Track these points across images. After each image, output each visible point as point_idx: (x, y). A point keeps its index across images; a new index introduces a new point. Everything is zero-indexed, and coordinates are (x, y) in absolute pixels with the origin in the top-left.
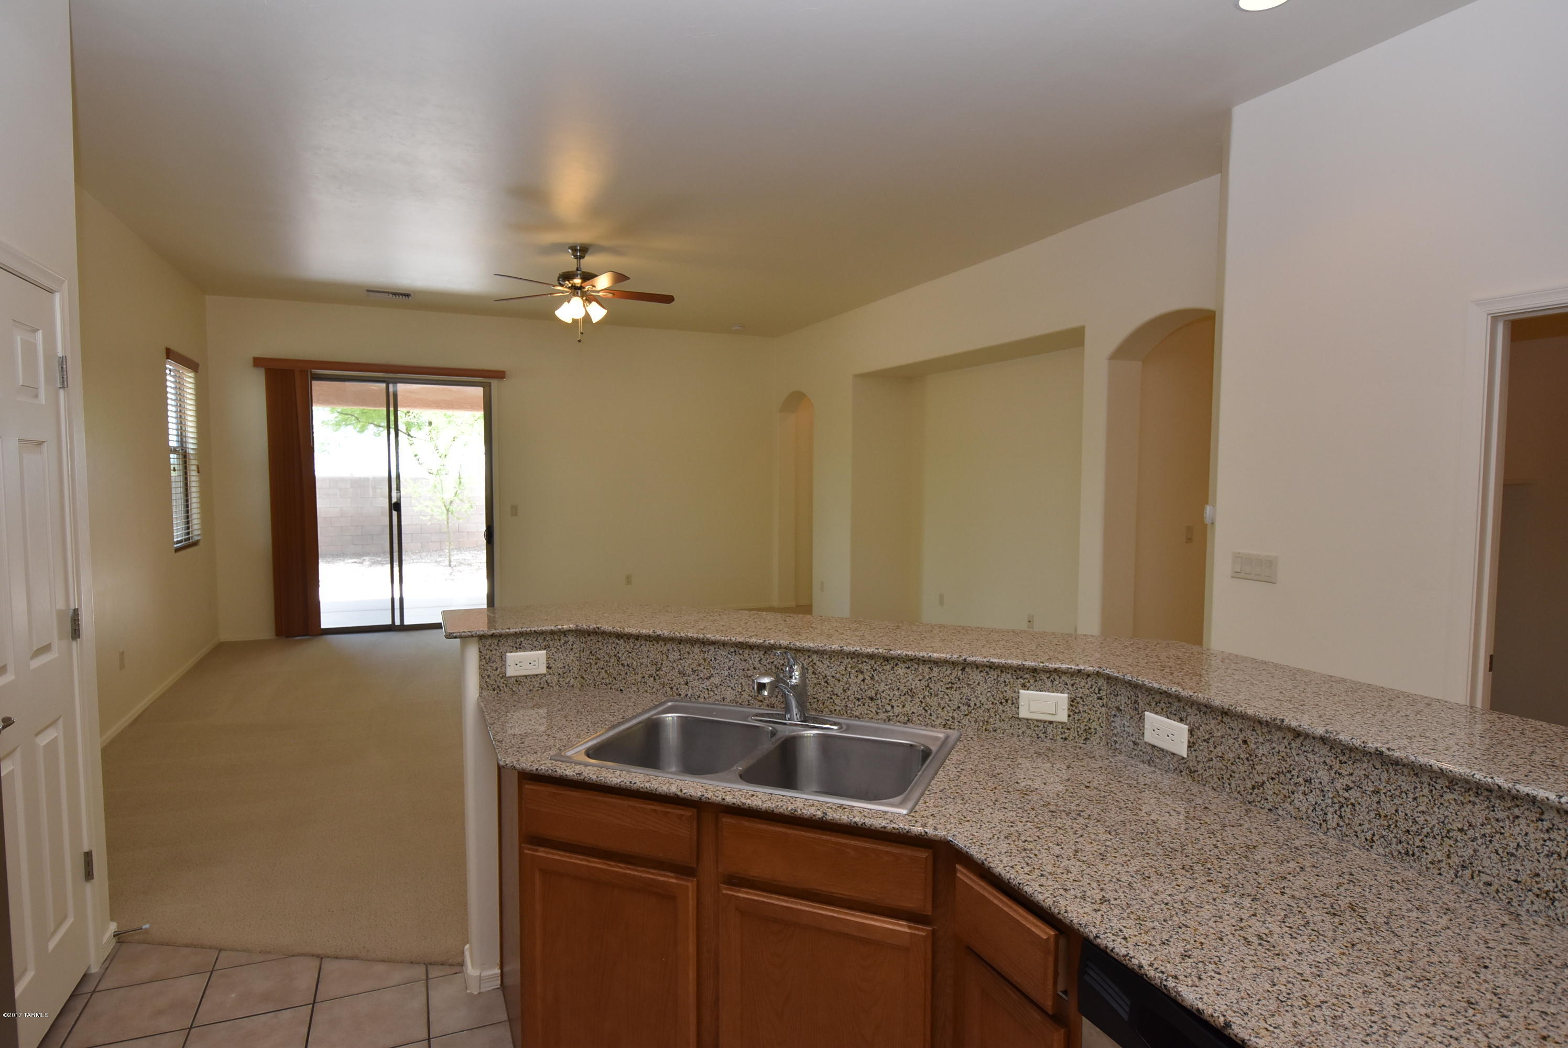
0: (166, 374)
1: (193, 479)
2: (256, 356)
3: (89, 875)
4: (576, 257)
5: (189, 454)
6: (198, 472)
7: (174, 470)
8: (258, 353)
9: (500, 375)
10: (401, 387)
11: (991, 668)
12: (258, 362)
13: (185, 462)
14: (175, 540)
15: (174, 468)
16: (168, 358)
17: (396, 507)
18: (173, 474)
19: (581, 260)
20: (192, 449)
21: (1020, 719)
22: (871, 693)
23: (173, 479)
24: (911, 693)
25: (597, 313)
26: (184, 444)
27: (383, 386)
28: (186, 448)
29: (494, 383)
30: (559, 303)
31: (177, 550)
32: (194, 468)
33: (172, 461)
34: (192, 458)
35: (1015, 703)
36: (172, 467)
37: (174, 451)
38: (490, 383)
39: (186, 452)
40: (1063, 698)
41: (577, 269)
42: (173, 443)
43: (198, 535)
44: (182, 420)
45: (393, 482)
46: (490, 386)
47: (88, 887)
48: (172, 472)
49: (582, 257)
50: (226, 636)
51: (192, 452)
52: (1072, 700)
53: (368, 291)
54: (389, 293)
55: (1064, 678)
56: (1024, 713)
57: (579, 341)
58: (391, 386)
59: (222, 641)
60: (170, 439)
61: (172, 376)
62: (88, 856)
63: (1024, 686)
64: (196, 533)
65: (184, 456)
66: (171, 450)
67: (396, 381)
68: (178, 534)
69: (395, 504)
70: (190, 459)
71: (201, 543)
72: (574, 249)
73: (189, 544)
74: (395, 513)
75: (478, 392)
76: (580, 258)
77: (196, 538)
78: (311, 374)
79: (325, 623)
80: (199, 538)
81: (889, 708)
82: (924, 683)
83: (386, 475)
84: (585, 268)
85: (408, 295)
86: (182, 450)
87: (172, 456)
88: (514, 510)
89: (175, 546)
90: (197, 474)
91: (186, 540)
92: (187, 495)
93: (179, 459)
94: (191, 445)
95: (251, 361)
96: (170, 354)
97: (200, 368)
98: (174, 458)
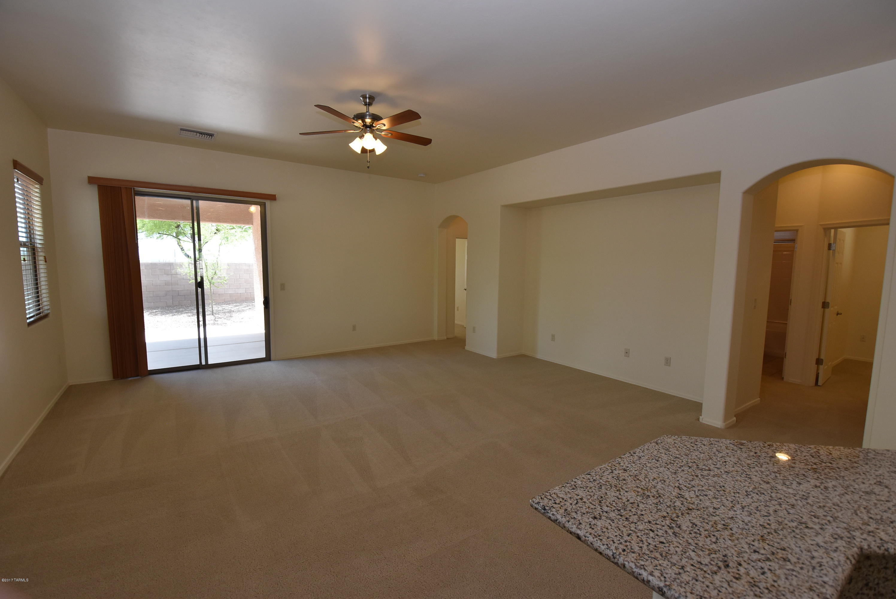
0: (14, 182)
1: (41, 267)
4: (366, 103)
5: (37, 247)
6: (46, 262)
8: (92, 174)
9: (273, 198)
10: (202, 203)
12: (93, 181)
13: (34, 254)
14: (28, 316)
15: (24, 259)
16: (14, 169)
17: (200, 285)
20: (40, 244)
23: (24, 268)
25: (380, 147)
26: (33, 241)
27: (188, 202)
28: (34, 242)
29: (268, 203)
30: (353, 137)
31: (30, 324)
32: (42, 258)
33: (22, 253)
34: (40, 250)
36: (22, 258)
37: (24, 245)
38: (265, 203)
39: (34, 246)
41: (367, 112)
42: (22, 237)
43: (48, 309)
44: (30, 221)
46: (265, 204)
48: (22, 262)
49: (370, 104)
50: (72, 381)
51: (39, 246)
53: (181, 130)
54: (197, 132)
58: (194, 202)
59: (71, 384)
60: (19, 235)
61: (19, 184)
65: (33, 250)
66: (21, 245)
67: (198, 199)
68: (31, 312)
69: (199, 283)
70: (38, 252)
71: (50, 315)
72: (364, 97)
73: (40, 317)
74: (199, 290)
76: (369, 105)
77: (46, 312)
78: (135, 191)
79: (151, 366)
80: (49, 312)
85: (211, 135)
86: (31, 244)
87: (21, 249)
88: (283, 287)
89: (28, 321)
90: (45, 263)
91: (37, 315)
93: (29, 251)
94: (39, 240)
95: (87, 179)
96: (16, 165)
97: (44, 183)
98: (23, 251)
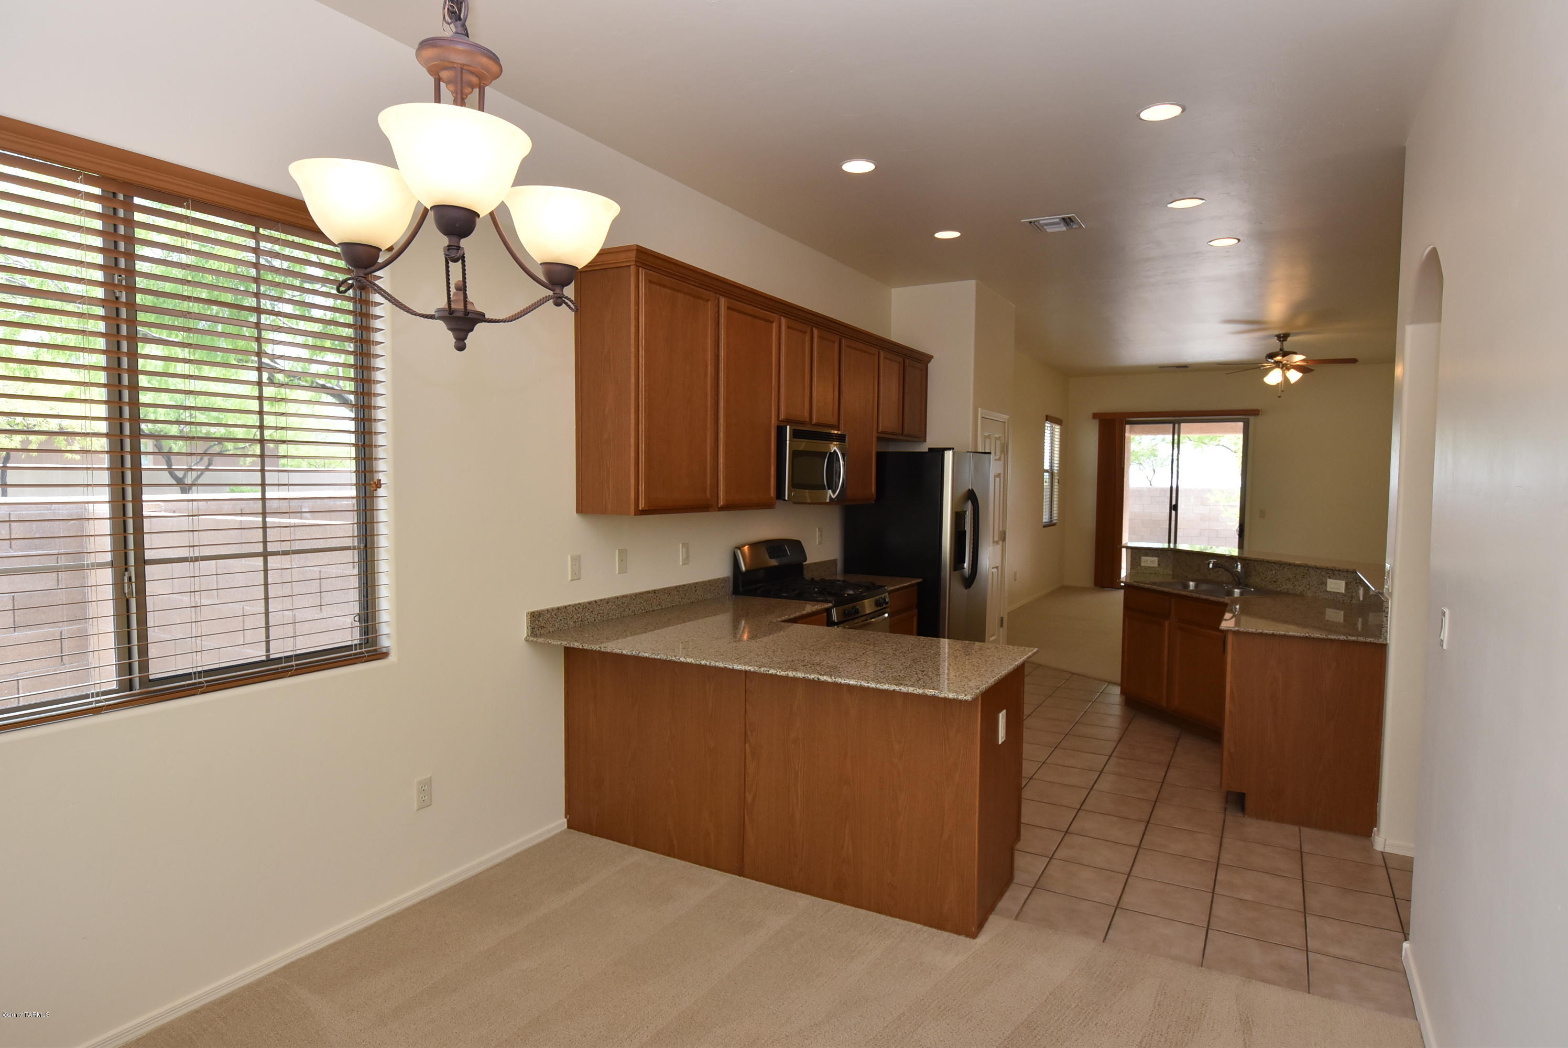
0: (1045, 429)
1: (1056, 487)
2: (1094, 412)
3: (1002, 626)
4: (1280, 341)
7: (1046, 482)
8: (1095, 411)
9: (1255, 413)
10: (1184, 426)
11: (1318, 569)
12: (1095, 416)
13: (1052, 477)
14: (1044, 521)
16: (1047, 420)
17: (1174, 508)
18: (1045, 484)
19: (1284, 342)
21: (1327, 591)
22: (1275, 579)
23: (1045, 487)
24: (1289, 579)
25: (1294, 376)
26: (1052, 467)
27: (1170, 425)
28: (1053, 469)
29: (1251, 418)
30: (1267, 371)
31: (1044, 527)
32: (1056, 481)
33: (1045, 477)
34: (1056, 475)
35: (1326, 584)
36: (1045, 480)
37: (1047, 471)
38: (1249, 418)
39: (1053, 472)
40: (1343, 583)
41: (1281, 350)
42: (1047, 466)
43: (1056, 520)
44: (1052, 454)
45: (1174, 493)
46: (1249, 420)
47: (1001, 629)
49: (1284, 340)
51: (1056, 471)
52: (1346, 584)
53: (1160, 367)
54: (1174, 367)
55: (1344, 573)
56: (1328, 589)
57: (1279, 397)
58: (1176, 425)
60: (1045, 464)
61: (1048, 430)
62: (1002, 619)
63: (1330, 578)
64: (1055, 518)
65: (1052, 474)
66: (1045, 471)
67: (1180, 422)
68: (1046, 518)
69: (1174, 505)
71: (1057, 524)
72: (1279, 337)
73: (1050, 524)
74: (1173, 513)
75: (1241, 425)
77: (1055, 521)
78: (1126, 420)
81: (1281, 586)
82: (1294, 575)
83: (1170, 486)
84: (1286, 349)
85: (1186, 367)
86: (1051, 470)
89: (1043, 524)
90: (1058, 484)
91: (1049, 522)
92: (1051, 506)
93: (1049, 475)
94: (1056, 468)
95: (1091, 416)
96: (1048, 418)
97: (1063, 423)
98: (1046, 475)
